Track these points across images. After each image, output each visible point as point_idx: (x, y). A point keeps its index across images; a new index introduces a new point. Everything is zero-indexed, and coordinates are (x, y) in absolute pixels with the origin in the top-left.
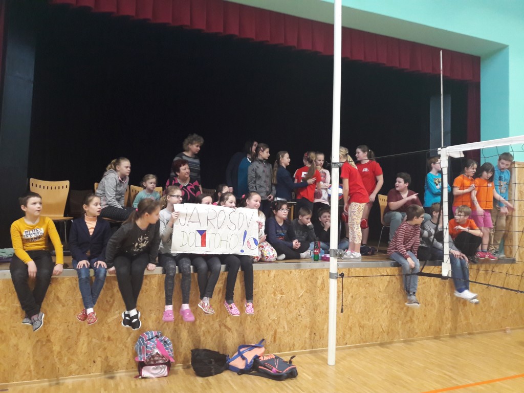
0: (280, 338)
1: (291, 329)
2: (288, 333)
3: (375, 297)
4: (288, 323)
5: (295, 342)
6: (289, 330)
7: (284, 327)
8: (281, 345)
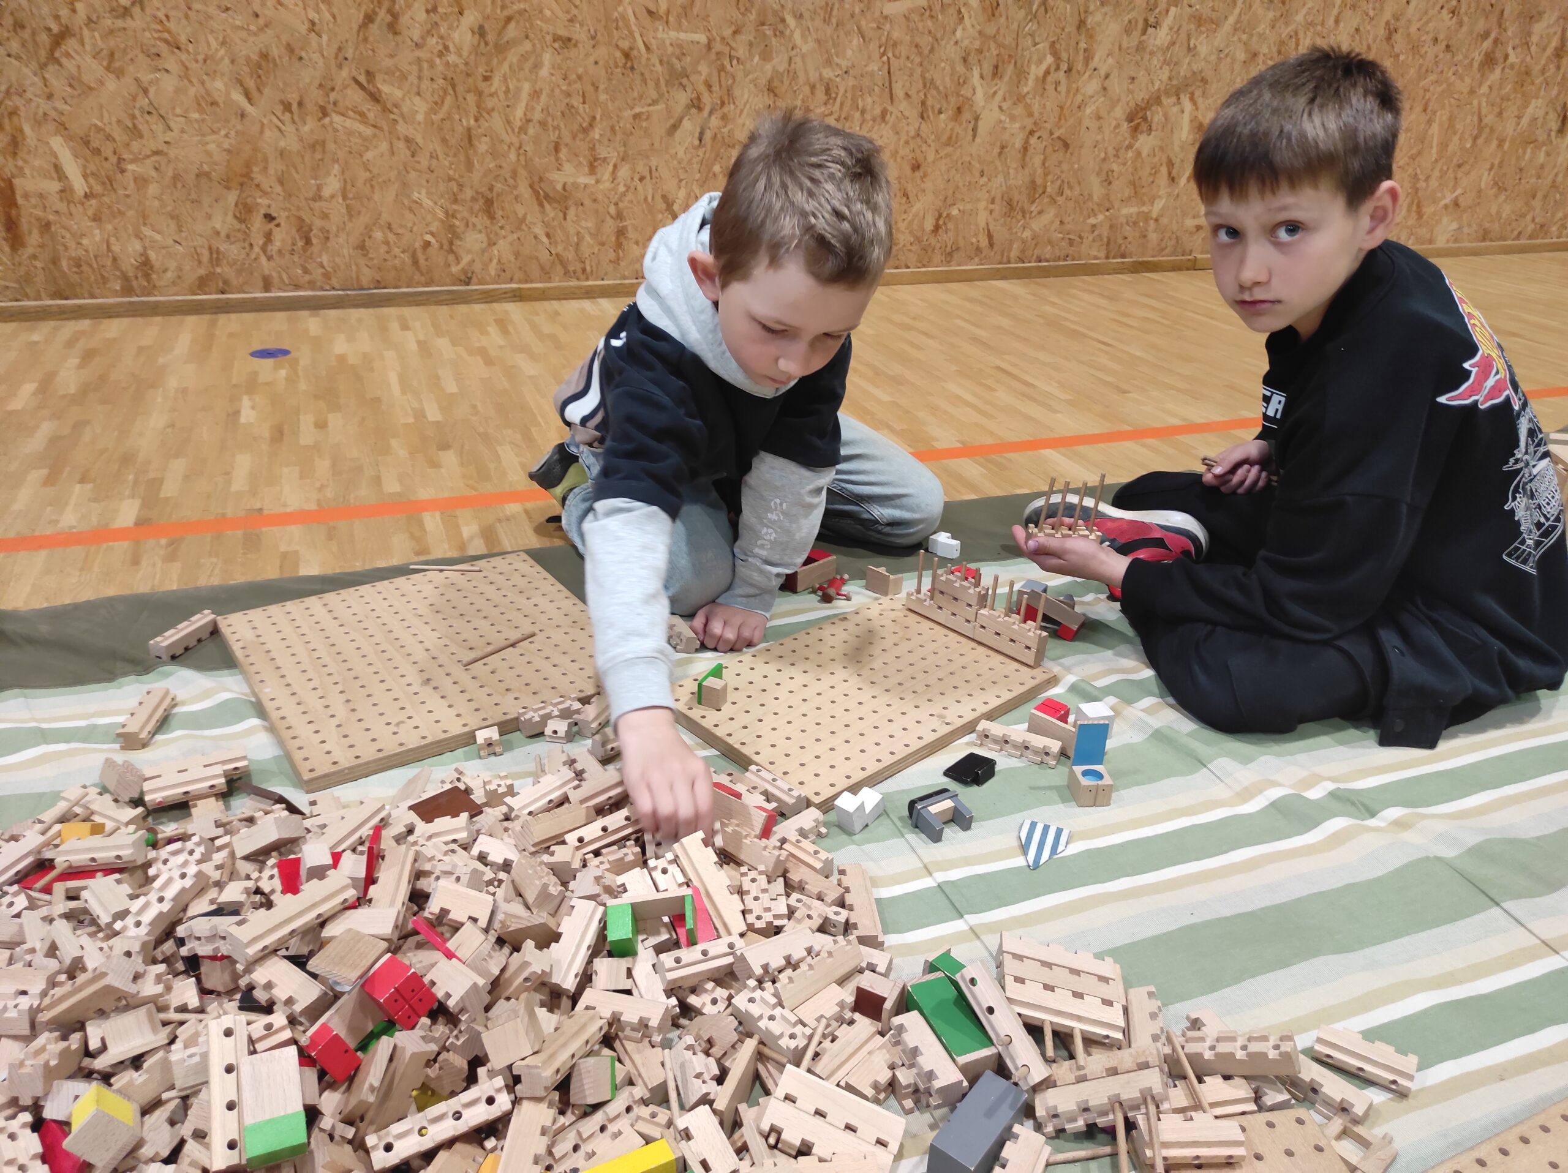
0: (46, 226)
1: (109, 182)
2: (93, 202)
3: (625, 44)
4: (85, 145)
5: (152, 255)
6: (98, 189)
7: (57, 168)
8: (64, 264)
